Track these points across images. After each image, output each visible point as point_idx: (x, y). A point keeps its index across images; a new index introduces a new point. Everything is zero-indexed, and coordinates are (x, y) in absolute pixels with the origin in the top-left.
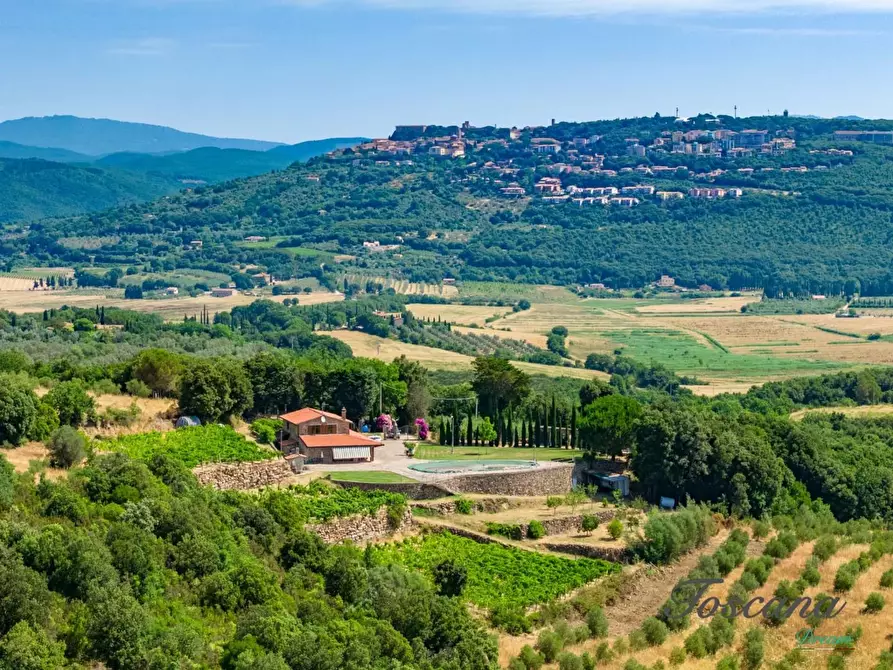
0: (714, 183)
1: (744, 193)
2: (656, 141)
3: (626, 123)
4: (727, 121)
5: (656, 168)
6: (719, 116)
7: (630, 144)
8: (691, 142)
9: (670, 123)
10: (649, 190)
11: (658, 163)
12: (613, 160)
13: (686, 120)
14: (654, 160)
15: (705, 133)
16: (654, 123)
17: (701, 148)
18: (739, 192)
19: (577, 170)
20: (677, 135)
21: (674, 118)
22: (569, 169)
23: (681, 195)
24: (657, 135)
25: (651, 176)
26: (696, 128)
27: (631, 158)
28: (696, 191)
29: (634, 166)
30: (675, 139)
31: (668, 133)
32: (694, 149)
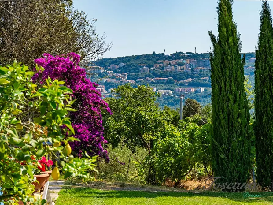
0: (188, 85)
1: (205, 90)
2: (154, 65)
3: (138, 57)
4: (191, 56)
5: (156, 78)
6: (187, 53)
7: (141, 67)
8: (174, 65)
9: (161, 56)
10: (154, 89)
11: (157, 76)
12: (132, 76)
13: (169, 55)
14: (155, 75)
15: (181, 61)
16: (153, 57)
17: (179, 68)
18: (203, 89)
19: (114, 81)
20: (166, 62)
21: (163, 54)
22: (109, 80)
23: (171, 92)
24: (155, 63)
25: (154, 83)
26: (176, 59)
27: (142, 74)
28: (179, 90)
29: (144, 78)
30: (165, 64)
31: (161, 61)
32: (176, 69)
